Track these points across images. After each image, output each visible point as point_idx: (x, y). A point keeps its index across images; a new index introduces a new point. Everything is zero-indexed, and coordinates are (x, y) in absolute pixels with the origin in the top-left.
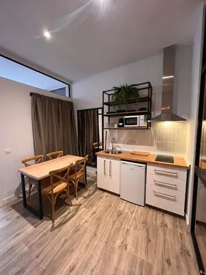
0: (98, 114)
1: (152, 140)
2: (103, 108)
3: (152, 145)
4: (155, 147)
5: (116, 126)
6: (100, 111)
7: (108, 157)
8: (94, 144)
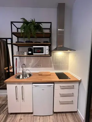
0: (7, 44)
1: (51, 63)
2: (12, 39)
3: (51, 67)
4: (53, 68)
5: (25, 54)
6: (9, 41)
7: (19, 83)
8: (6, 68)
